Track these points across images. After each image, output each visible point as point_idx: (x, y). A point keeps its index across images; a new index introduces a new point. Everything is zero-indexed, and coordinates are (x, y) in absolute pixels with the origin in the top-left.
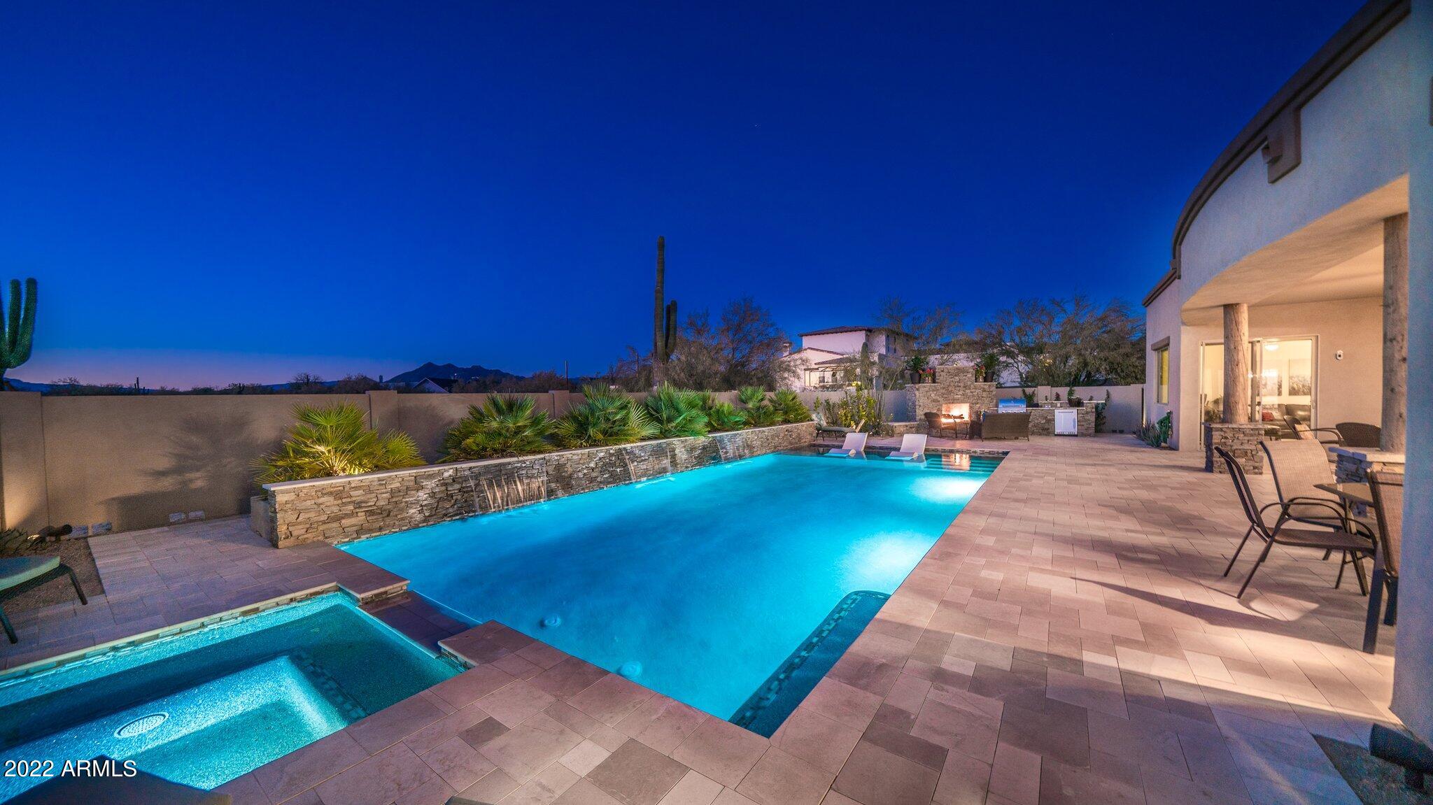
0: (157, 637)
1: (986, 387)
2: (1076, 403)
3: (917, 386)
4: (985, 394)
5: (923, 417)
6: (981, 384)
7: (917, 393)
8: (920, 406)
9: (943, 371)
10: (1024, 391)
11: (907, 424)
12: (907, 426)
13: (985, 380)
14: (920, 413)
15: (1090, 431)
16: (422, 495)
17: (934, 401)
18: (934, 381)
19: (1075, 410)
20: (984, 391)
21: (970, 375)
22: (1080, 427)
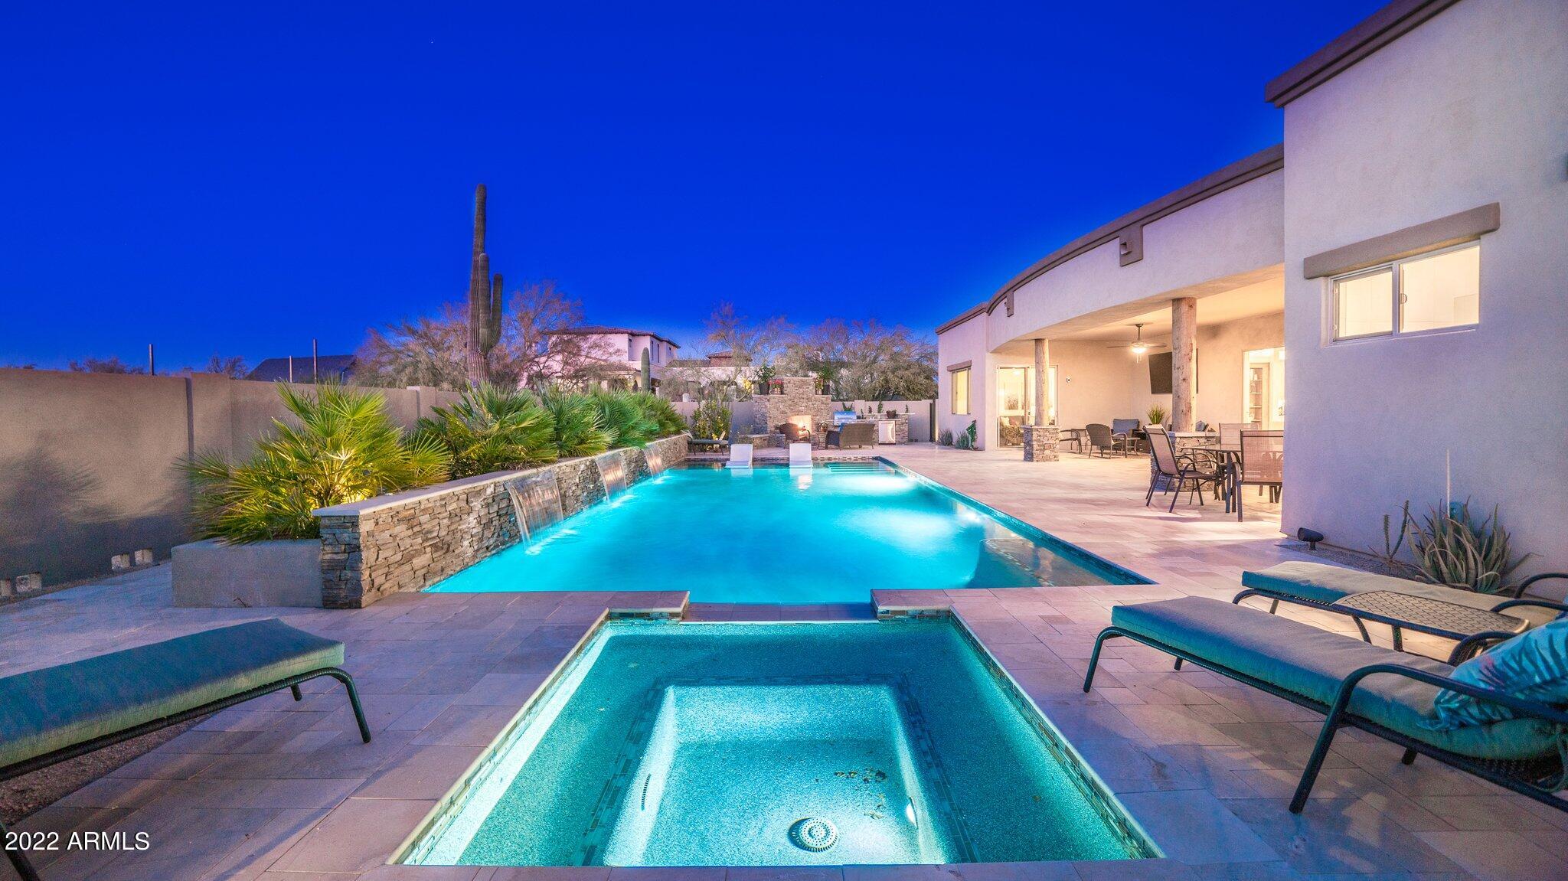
0: (516, 725)
1: (824, 399)
2: (892, 415)
3: (768, 397)
4: (823, 407)
5: (773, 429)
6: (820, 396)
7: (767, 404)
8: (770, 417)
9: (789, 383)
10: (844, 404)
11: (762, 436)
12: (761, 438)
13: (823, 393)
14: (771, 425)
15: (905, 440)
16: (472, 520)
17: (783, 412)
18: (782, 393)
19: (893, 422)
20: (822, 403)
21: (811, 388)
22: (898, 437)
